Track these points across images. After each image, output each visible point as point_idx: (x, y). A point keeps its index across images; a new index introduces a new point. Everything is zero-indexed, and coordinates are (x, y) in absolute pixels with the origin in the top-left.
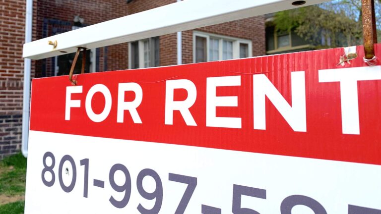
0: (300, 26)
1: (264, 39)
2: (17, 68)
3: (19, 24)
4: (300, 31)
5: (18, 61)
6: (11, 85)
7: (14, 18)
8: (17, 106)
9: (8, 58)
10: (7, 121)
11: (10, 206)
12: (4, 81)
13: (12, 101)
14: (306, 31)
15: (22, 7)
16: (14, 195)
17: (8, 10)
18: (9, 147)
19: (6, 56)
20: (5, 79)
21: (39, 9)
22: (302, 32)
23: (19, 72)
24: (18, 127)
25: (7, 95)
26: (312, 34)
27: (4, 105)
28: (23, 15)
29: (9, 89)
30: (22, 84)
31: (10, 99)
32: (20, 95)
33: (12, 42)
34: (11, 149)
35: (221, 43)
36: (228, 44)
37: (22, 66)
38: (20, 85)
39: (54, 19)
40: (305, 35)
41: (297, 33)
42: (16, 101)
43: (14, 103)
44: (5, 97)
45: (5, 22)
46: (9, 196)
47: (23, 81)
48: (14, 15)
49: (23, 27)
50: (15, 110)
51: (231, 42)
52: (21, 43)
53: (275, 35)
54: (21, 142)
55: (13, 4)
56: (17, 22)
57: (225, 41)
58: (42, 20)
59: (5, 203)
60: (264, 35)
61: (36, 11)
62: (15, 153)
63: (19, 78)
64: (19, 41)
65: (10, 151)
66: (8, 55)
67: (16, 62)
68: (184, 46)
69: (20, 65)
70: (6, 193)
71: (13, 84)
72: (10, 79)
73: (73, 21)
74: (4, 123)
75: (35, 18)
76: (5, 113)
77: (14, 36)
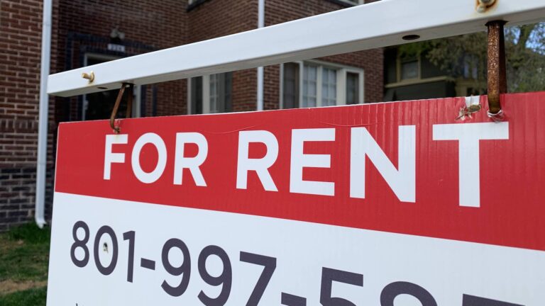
0: (434, 50)
1: (381, 67)
2: (30, 102)
3: (32, 39)
4: (433, 57)
5: (31, 92)
6: (20, 126)
7: (26, 31)
8: (29, 156)
9: (17, 87)
10: (14, 177)
11: (20, 295)
12: (10, 120)
13: (22, 148)
14: (442, 56)
15: (37, 15)
16: (24, 280)
17: (17, 19)
18: (18, 214)
19: (14, 85)
20: (13, 117)
21: (61, 19)
22: (436, 58)
23: (33, 108)
24: (30, 185)
25: (14, 140)
26: (451, 61)
27: (11, 154)
28: (39, 27)
29: (18, 132)
30: (37, 125)
31: (19, 145)
32: (34, 141)
33: (23, 65)
34: (20, 217)
35: (320, 72)
36: (330, 75)
37: (36, 99)
38: (33, 126)
39: (82, 32)
40: (441, 62)
41: (429, 59)
42: (28, 148)
43: (24, 151)
44: (12, 142)
45: (12, 36)
46: (16, 282)
47: (37, 121)
48: (25, 26)
49: (39, 44)
50: (26, 162)
51: (335, 71)
52: (35, 66)
53: (398, 62)
54: (34, 206)
55: (24, 10)
56: (29, 37)
57: (326, 69)
58: (66, 34)
59: (12, 291)
60: (382, 62)
61: (57, 21)
62: (26, 222)
63: (33, 116)
64: (32, 63)
65: (19, 219)
66: (17, 83)
67: (27, 94)
68: (267, 75)
69: (34, 97)
70: (13, 277)
71: (24, 125)
72: (19, 117)
73: (109, 37)
74: (11, 179)
75: (56, 31)
76: (12, 165)
77: (26, 57)
